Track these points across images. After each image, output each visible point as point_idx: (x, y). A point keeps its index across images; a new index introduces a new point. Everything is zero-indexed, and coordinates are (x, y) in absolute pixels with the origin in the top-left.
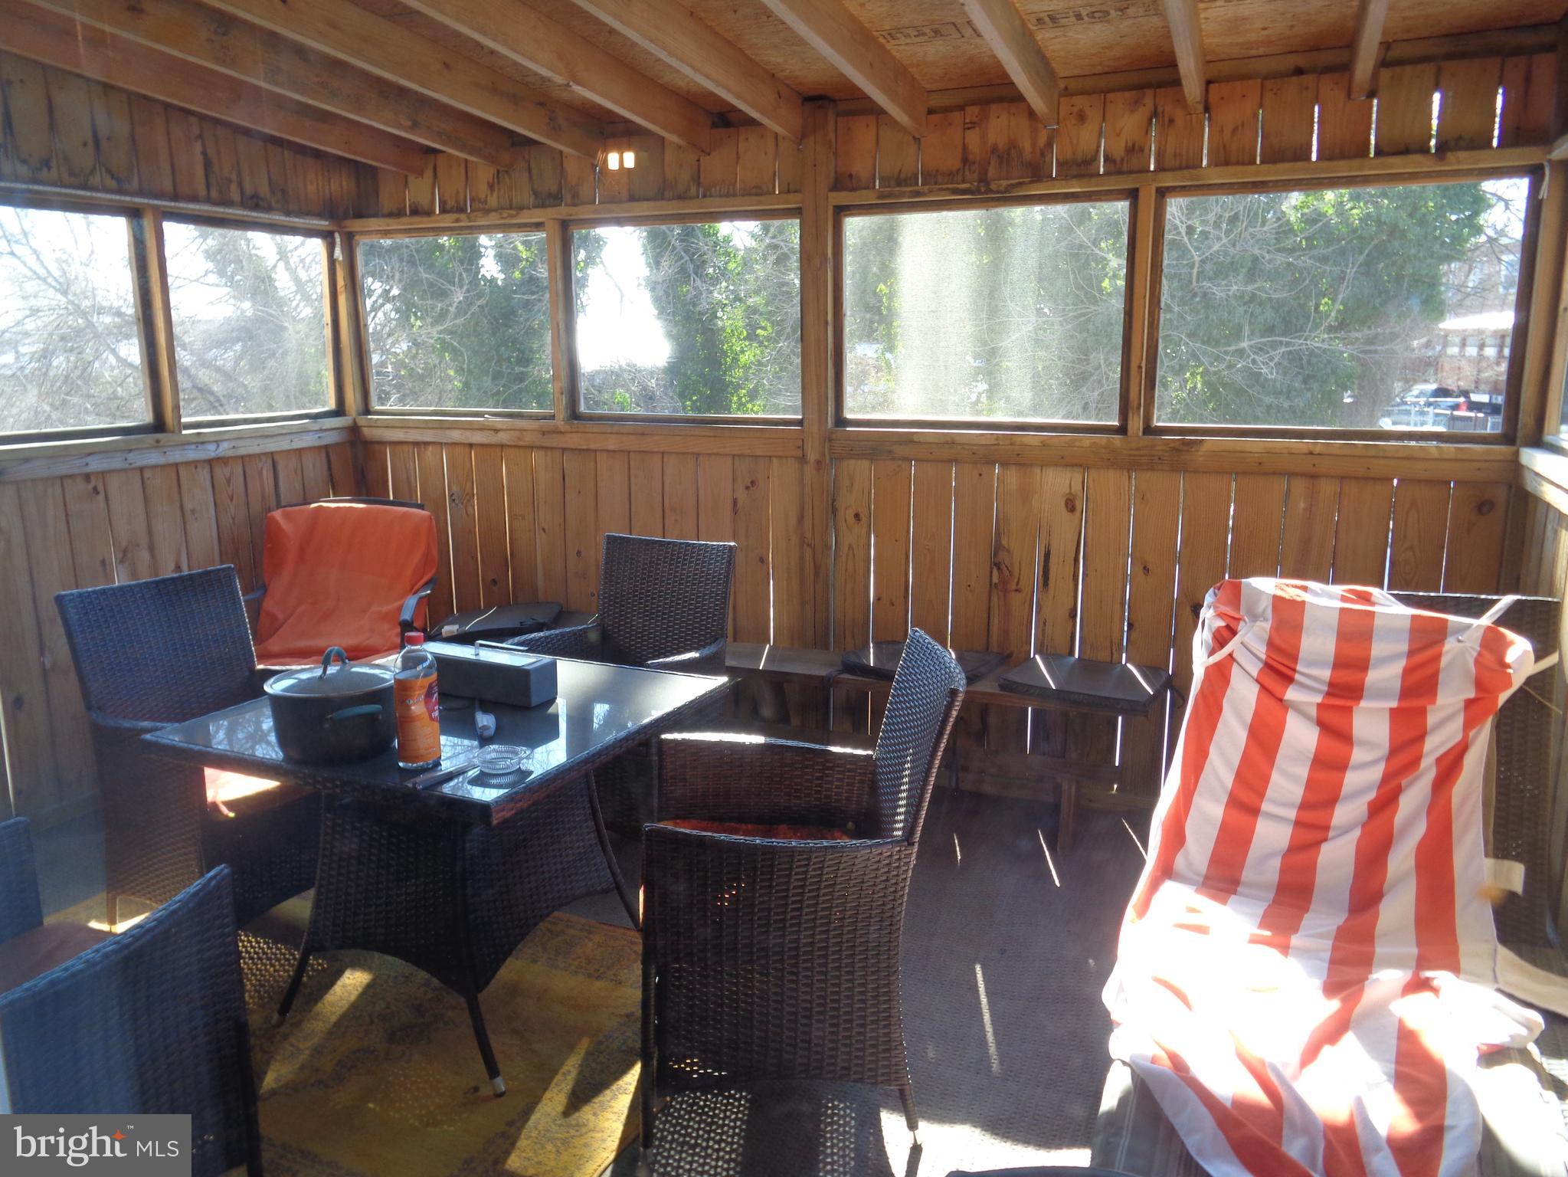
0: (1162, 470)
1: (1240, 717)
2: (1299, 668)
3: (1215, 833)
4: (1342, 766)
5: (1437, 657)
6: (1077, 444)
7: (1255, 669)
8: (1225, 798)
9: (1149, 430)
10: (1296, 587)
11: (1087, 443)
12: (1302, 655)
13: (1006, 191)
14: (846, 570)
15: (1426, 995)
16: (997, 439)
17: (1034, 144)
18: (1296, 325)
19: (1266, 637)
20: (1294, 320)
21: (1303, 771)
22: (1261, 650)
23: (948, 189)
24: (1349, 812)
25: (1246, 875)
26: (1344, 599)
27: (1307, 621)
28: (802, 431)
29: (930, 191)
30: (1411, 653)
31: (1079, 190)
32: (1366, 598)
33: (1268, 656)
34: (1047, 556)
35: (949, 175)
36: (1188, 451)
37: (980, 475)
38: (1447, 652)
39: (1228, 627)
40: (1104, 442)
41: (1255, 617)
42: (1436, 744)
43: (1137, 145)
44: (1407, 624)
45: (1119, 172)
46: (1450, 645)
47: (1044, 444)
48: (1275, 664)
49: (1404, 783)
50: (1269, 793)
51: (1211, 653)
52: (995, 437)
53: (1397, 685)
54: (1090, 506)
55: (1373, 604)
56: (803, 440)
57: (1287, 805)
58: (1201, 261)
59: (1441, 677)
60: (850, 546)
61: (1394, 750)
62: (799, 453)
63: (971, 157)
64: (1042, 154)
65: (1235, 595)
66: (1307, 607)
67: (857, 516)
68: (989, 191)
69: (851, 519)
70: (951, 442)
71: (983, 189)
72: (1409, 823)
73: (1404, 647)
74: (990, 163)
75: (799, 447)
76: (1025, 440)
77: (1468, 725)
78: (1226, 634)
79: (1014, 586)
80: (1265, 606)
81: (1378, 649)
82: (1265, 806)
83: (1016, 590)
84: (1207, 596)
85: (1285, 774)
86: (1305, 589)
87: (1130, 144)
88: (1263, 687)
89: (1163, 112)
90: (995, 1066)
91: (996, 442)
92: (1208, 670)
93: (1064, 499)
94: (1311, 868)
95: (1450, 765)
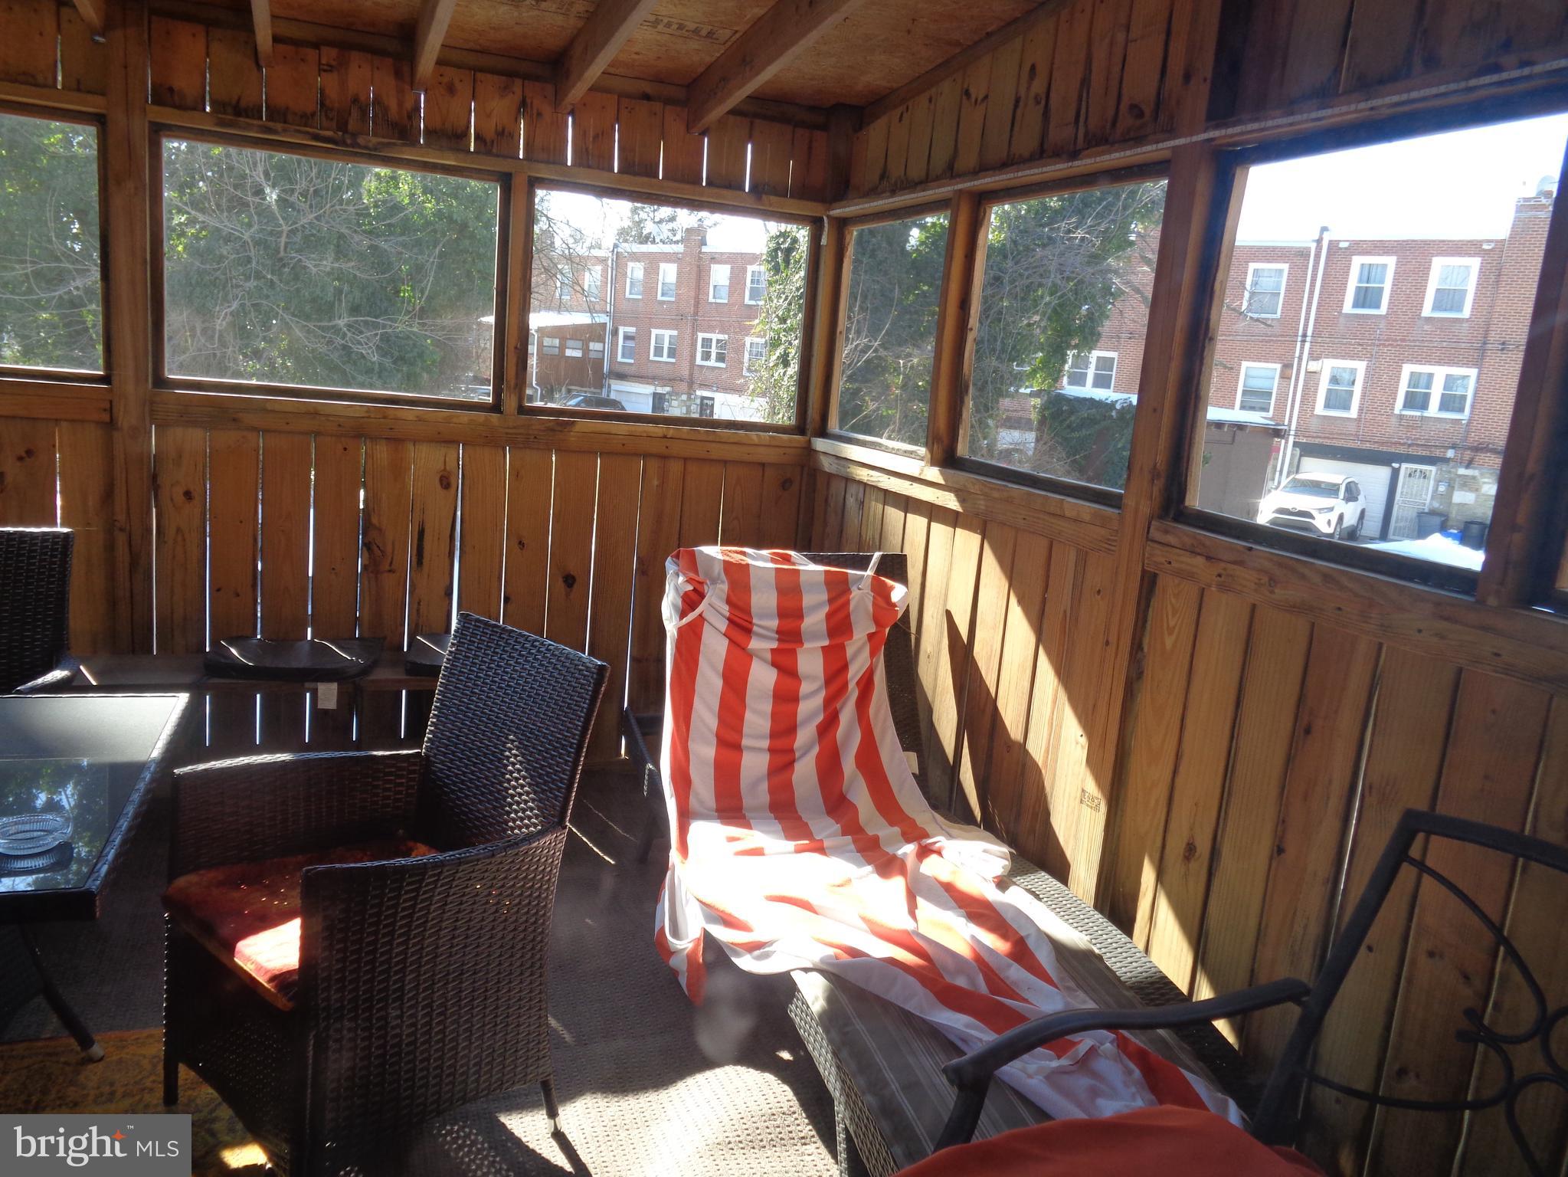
0: (538, 449)
1: (714, 668)
2: (755, 621)
3: (712, 771)
4: (795, 699)
5: (848, 603)
6: (455, 420)
7: (723, 625)
8: (714, 741)
9: (522, 410)
10: (737, 552)
11: (465, 420)
12: (753, 610)
13: (375, 149)
14: (174, 557)
15: (934, 857)
16: (367, 412)
17: (400, 104)
18: (380, 308)
19: (725, 597)
20: (379, 304)
21: (767, 707)
22: (725, 609)
23: (308, 133)
24: (806, 734)
25: (747, 801)
26: (773, 561)
27: (753, 582)
28: (110, 391)
29: (285, 130)
30: (831, 601)
31: (453, 163)
32: (787, 559)
33: (731, 613)
34: (421, 534)
35: (302, 117)
36: (561, 431)
37: (345, 449)
38: (853, 598)
39: (695, 590)
40: (482, 419)
41: (714, 581)
42: (855, 671)
43: (506, 130)
44: (822, 578)
45: (489, 153)
46: (855, 594)
47: (420, 419)
48: (736, 619)
49: (838, 706)
50: (746, 730)
51: (682, 617)
52: (365, 409)
53: (824, 627)
54: (467, 482)
55: (794, 564)
56: (111, 402)
57: (761, 737)
58: (289, 231)
59: (852, 618)
60: (179, 530)
61: (828, 681)
62: (106, 417)
63: (327, 102)
64: (410, 117)
65: (692, 563)
66: (752, 571)
67: (188, 495)
68: (355, 145)
69: (179, 498)
70: (314, 413)
71: (349, 141)
72: (848, 735)
73: (825, 597)
74: (350, 114)
75: (105, 410)
76: (400, 414)
77: (873, 653)
78: (695, 597)
79: (387, 567)
80: (718, 569)
81: (808, 600)
82: (745, 742)
83: (390, 571)
84: (667, 563)
85: (755, 711)
86: (744, 553)
87: (500, 129)
88: (731, 641)
89: (532, 103)
90: (567, 1037)
91: (366, 415)
92: (680, 630)
93: (439, 476)
94: (789, 787)
95: (866, 684)
